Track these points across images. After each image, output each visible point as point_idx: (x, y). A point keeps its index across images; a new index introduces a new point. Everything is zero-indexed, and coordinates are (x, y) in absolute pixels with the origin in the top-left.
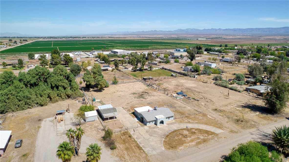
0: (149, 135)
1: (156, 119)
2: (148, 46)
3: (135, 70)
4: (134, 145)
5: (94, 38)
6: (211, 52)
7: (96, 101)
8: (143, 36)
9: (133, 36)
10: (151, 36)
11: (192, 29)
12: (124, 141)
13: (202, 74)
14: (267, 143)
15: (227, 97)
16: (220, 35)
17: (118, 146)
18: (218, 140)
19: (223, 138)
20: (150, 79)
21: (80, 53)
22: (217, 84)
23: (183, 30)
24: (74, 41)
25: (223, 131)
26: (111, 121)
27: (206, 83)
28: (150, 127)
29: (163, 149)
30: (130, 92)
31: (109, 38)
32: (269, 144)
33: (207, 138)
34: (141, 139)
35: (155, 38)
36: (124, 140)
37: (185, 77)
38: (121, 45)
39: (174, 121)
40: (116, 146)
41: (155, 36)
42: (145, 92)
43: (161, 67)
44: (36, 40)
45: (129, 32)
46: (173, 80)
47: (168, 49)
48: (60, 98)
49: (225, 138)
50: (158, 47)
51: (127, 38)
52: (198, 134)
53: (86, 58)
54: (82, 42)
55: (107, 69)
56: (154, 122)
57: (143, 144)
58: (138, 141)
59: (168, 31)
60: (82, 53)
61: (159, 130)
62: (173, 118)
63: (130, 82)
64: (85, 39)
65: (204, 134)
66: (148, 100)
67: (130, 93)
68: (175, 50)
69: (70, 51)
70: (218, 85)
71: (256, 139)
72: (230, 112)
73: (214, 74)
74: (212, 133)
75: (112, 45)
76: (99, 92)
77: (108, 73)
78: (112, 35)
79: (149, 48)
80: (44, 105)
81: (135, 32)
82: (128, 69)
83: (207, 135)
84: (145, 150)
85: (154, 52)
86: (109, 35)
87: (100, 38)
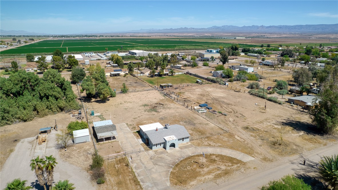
0: (153, 162)
1: (164, 141)
2: (175, 46)
3: (152, 75)
4: (130, 177)
5: (113, 36)
6: (250, 53)
7: (95, 115)
8: (171, 34)
9: (159, 34)
10: (180, 35)
11: (230, 26)
12: (118, 171)
13: (235, 81)
14: (312, 176)
15: (263, 111)
16: (262, 33)
17: (107, 179)
18: (245, 172)
19: (253, 169)
20: (169, 86)
21: (92, 54)
22: (252, 93)
23: (218, 28)
24: (88, 40)
25: (253, 159)
26: (107, 143)
27: (239, 92)
28: (156, 152)
29: (168, 184)
30: (141, 103)
31: (131, 36)
32: (314, 178)
33: (231, 169)
34: (141, 170)
35: (185, 36)
36: (118, 169)
37: (214, 84)
38: (142, 45)
39: (189, 143)
40: (106, 179)
41: (184, 35)
42: (160, 104)
43: (185, 71)
44: (45, 40)
45: (155, 30)
46: (197, 88)
47: (198, 50)
48: (50, 110)
49: (254, 168)
50: (187, 47)
51: (152, 37)
52: (219, 163)
53: (97, 60)
54: (97, 41)
55: (118, 74)
56: (163, 144)
57: (142, 177)
58: (137, 172)
59: (200, 28)
60: (94, 54)
61: (167, 155)
62: (188, 139)
63: (143, 90)
64: (103, 38)
65: (226, 162)
66: (161, 113)
67: (140, 105)
68: (206, 51)
69: (80, 52)
70: (253, 95)
71: (298, 171)
72: (266, 132)
73: (250, 80)
74: (239, 162)
75: (132, 44)
76: (102, 104)
77: (119, 78)
78: (134, 33)
79: (176, 48)
80: (27, 120)
81: (161, 30)
82: (144, 74)
83: (230, 164)
84: (143, 185)
85: (180, 54)
86: (131, 33)
87: (120, 36)
